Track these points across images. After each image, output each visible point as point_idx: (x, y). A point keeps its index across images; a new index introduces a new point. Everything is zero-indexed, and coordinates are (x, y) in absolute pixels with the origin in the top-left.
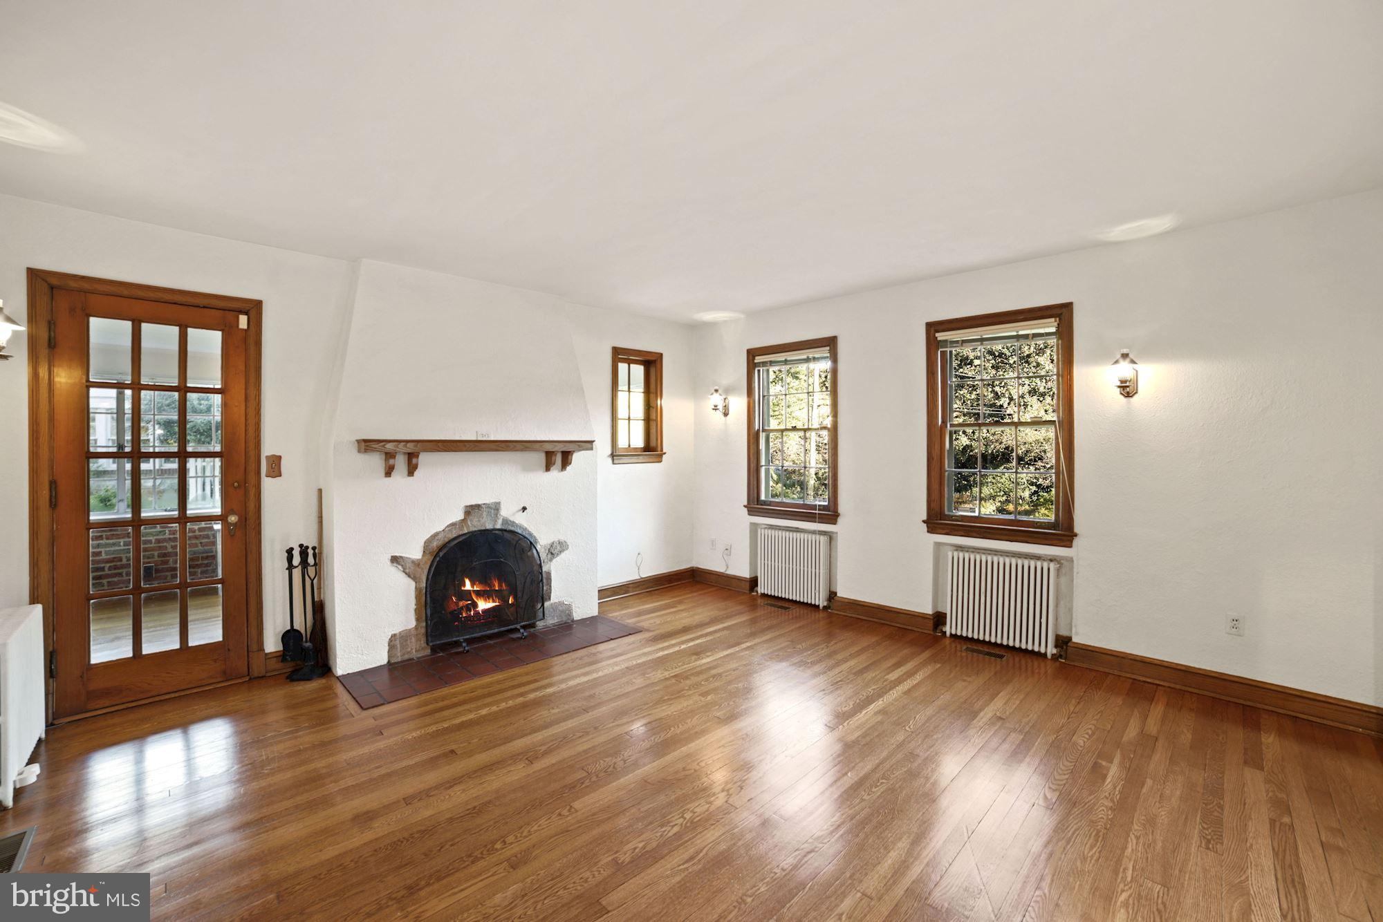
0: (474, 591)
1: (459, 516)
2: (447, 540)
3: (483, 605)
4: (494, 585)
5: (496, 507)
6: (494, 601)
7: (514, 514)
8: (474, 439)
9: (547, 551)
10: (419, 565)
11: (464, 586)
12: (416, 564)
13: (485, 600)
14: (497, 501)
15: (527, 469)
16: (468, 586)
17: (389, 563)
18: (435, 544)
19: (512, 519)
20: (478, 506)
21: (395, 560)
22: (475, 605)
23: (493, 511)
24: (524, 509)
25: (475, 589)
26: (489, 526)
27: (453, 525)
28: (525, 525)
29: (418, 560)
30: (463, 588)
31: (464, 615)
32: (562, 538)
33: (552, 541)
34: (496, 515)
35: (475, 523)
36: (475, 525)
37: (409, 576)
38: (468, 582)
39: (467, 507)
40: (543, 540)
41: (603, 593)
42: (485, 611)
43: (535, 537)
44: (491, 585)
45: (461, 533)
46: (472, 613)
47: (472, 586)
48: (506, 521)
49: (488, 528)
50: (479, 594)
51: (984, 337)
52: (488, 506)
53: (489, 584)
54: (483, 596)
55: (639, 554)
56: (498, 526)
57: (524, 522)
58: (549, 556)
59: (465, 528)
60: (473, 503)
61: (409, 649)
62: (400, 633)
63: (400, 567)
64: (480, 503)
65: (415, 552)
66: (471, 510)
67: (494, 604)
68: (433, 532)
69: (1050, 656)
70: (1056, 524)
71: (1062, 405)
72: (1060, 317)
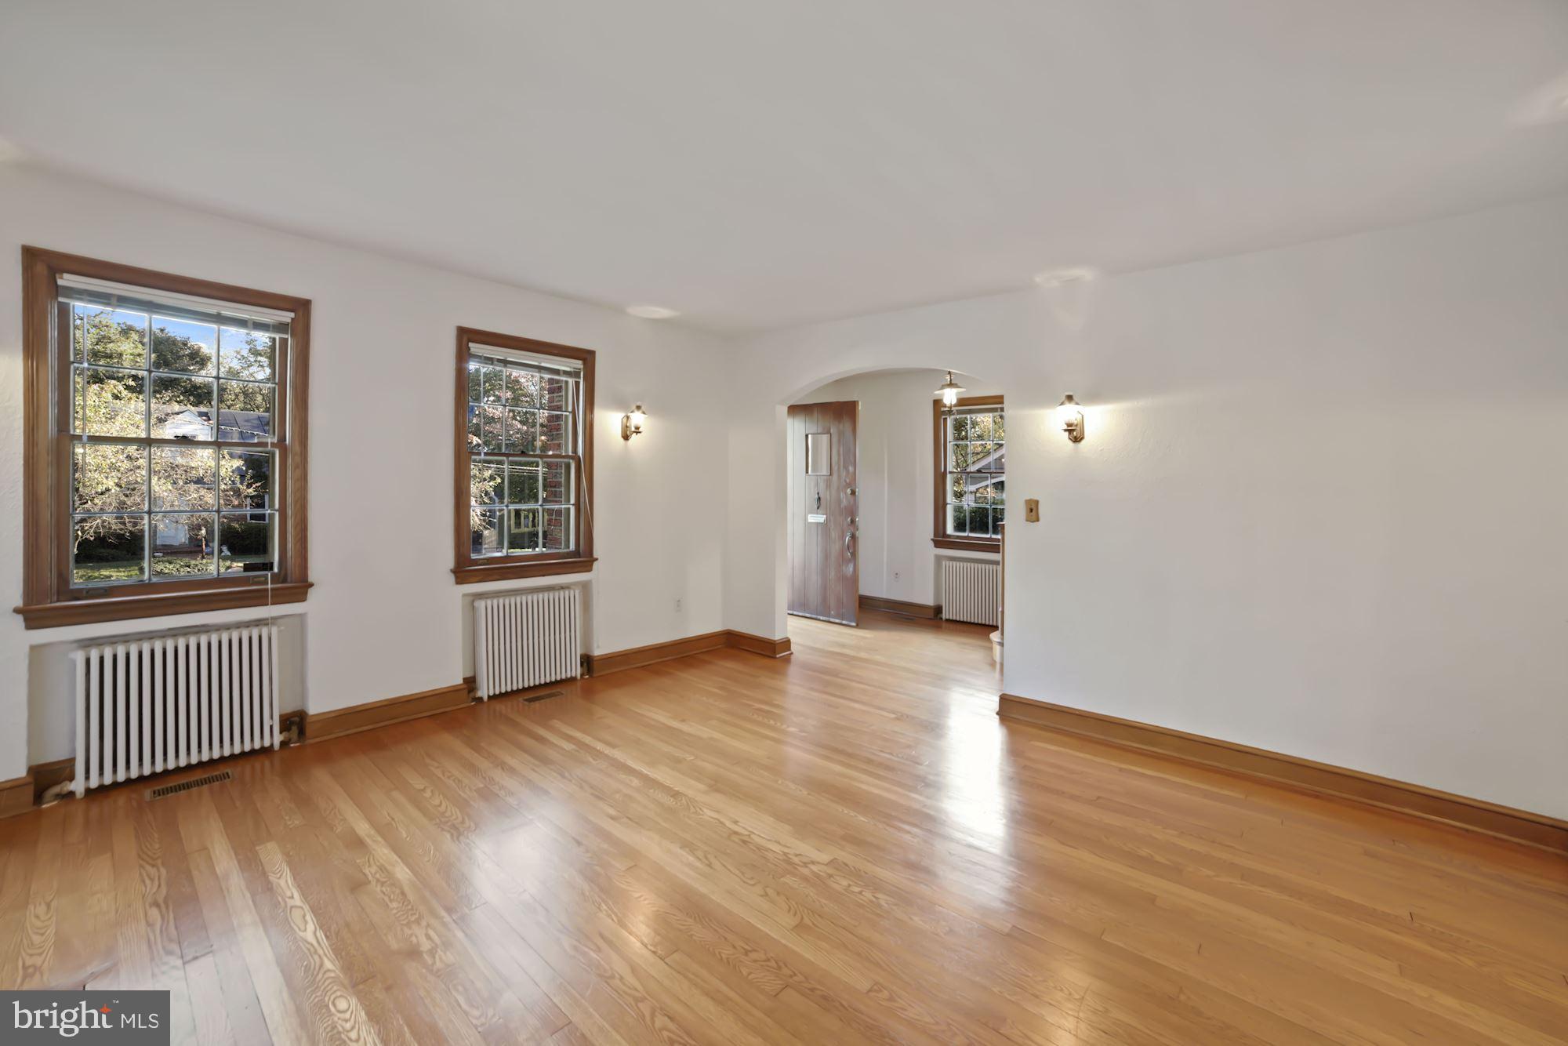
51: (508, 359)
69: (579, 676)
70: (577, 553)
71: (584, 441)
72: (585, 361)
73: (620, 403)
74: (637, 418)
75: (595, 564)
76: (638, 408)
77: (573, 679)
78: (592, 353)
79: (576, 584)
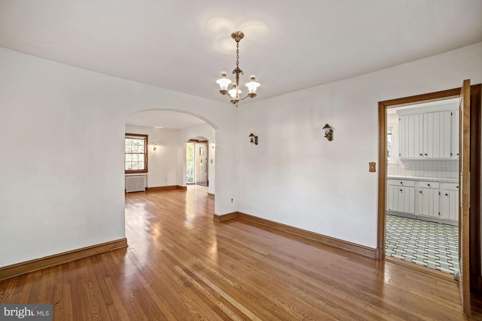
69: (145, 191)
70: (145, 170)
71: (146, 151)
72: (146, 137)
73: (153, 143)
74: (156, 146)
75: (148, 172)
76: (156, 144)
77: (144, 191)
78: (147, 135)
79: (145, 175)
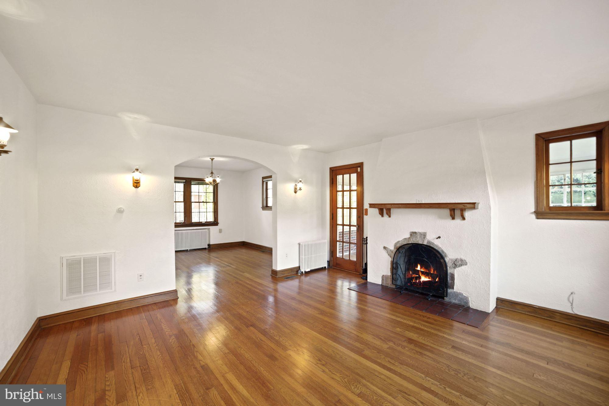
0: (421, 271)
1: (408, 236)
2: (402, 245)
3: (424, 279)
4: (431, 271)
5: (424, 235)
6: (429, 278)
7: (434, 239)
8: (415, 202)
9: (453, 263)
10: (392, 252)
11: (417, 267)
12: (391, 251)
13: (425, 277)
14: (425, 232)
15: (441, 217)
16: (419, 268)
17: (383, 249)
18: (398, 245)
19: (433, 242)
20: (415, 233)
21: (385, 248)
22: (420, 278)
23: (422, 236)
24: (439, 237)
25: (422, 270)
26: (420, 242)
27: (405, 239)
28: (440, 246)
29: (392, 250)
30: (416, 269)
31: (414, 281)
32: (463, 258)
33: (457, 258)
34: (424, 238)
35: (414, 240)
36: (414, 241)
37: (389, 255)
38: (419, 266)
39: (411, 232)
40: (450, 255)
41: (500, 301)
42: (424, 282)
43: (445, 253)
44: (430, 270)
45: (408, 243)
46: (418, 281)
47: (421, 269)
48: (429, 242)
49: (420, 243)
50: (423, 273)
52: (420, 234)
53: (429, 270)
54: (424, 274)
55: (572, 293)
56: (425, 243)
57: (440, 245)
58: (454, 265)
59: (410, 241)
60: (414, 231)
61: (388, 283)
62: (385, 275)
63: (386, 251)
64: (416, 231)
65: (392, 248)
66: (413, 234)
67: (429, 280)
68: (398, 241)
